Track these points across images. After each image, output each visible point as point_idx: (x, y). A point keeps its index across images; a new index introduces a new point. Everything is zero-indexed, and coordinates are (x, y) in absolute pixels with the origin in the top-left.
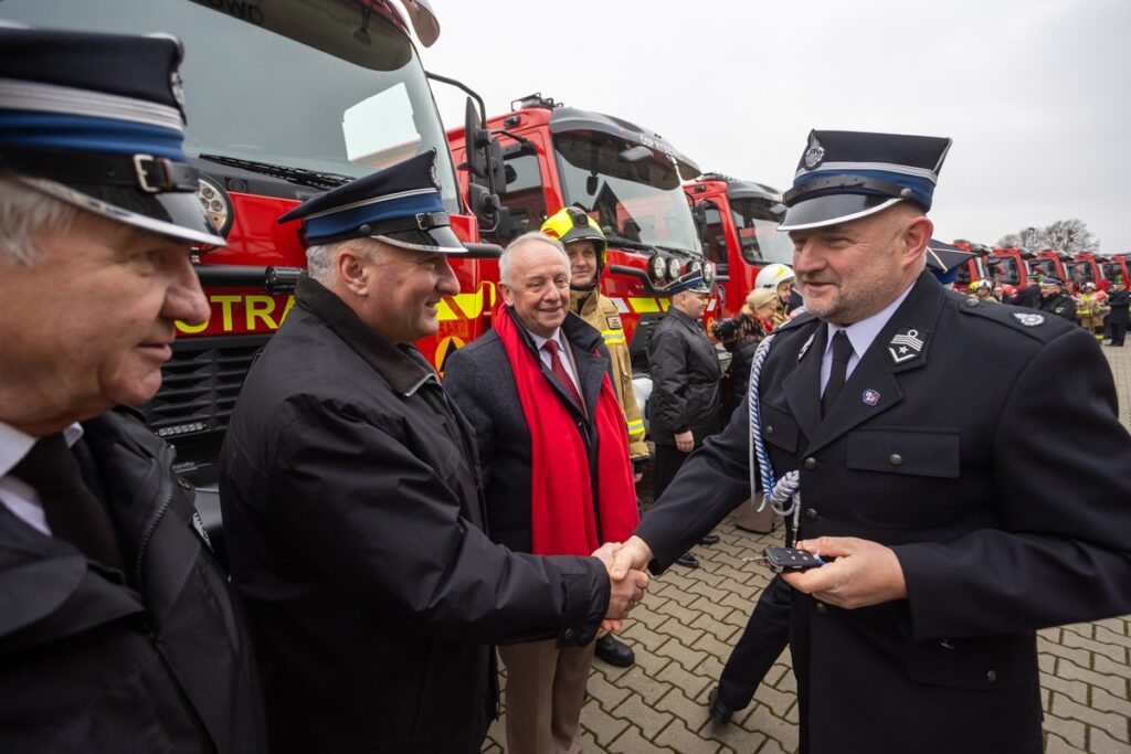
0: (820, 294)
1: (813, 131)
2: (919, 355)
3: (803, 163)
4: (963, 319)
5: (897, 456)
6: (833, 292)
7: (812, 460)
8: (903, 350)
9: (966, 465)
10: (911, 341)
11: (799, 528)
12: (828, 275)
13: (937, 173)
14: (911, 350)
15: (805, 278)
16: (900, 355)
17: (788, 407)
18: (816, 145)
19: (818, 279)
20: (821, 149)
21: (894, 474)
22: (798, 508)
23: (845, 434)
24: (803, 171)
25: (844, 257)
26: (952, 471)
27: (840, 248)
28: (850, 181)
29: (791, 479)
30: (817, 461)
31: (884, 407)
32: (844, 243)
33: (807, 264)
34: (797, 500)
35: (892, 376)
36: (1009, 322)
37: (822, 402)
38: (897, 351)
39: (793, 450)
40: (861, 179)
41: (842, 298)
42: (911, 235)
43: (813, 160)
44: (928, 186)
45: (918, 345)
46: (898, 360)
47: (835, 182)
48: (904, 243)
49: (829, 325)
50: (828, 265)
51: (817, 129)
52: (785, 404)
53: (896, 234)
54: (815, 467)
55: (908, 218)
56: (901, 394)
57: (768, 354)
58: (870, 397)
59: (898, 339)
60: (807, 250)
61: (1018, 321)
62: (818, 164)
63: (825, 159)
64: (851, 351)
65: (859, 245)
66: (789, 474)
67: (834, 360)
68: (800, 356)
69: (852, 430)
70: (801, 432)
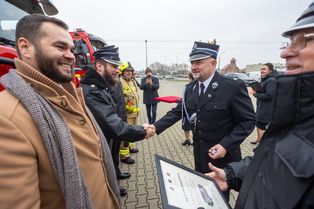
0: (196, 74)
1: (195, 42)
2: (217, 87)
3: (193, 48)
4: (225, 79)
5: (216, 107)
6: (199, 74)
7: (199, 110)
8: (215, 86)
9: (228, 107)
10: (215, 84)
11: (196, 125)
12: (197, 70)
13: (218, 52)
14: (216, 86)
15: (193, 71)
16: (214, 87)
17: (193, 100)
18: (196, 44)
19: (196, 71)
20: (197, 45)
21: (216, 110)
22: (196, 121)
23: (205, 104)
24: (193, 49)
25: (201, 66)
26: (225, 108)
27: (200, 65)
28: (202, 51)
29: (195, 115)
30: (200, 110)
31: (212, 97)
32: (200, 63)
33: (194, 68)
34: (196, 119)
35: (213, 91)
36: (232, 79)
37: (199, 97)
38: (213, 86)
39: (194, 109)
40: (204, 51)
41: (201, 75)
42: (213, 63)
43: (195, 47)
44: (216, 54)
45: (217, 85)
46: (214, 88)
47: (199, 51)
48: (212, 65)
49: (199, 81)
50: (198, 68)
51: (196, 41)
52: (192, 100)
53: (210, 63)
54: (200, 111)
55: (213, 60)
56: (215, 94)
57: (186, 90)
58: (209, 96)
59: (213, 84)
60: (194, 65)
61: (234, 79)
62: (196, 48)
63: (197, 47)
64: (204, 87)
65: (204, 64)
66: (194, 114)
67: (201, 89)
68: (193, 90)
69: (207, 102)
70: (196, 105)
